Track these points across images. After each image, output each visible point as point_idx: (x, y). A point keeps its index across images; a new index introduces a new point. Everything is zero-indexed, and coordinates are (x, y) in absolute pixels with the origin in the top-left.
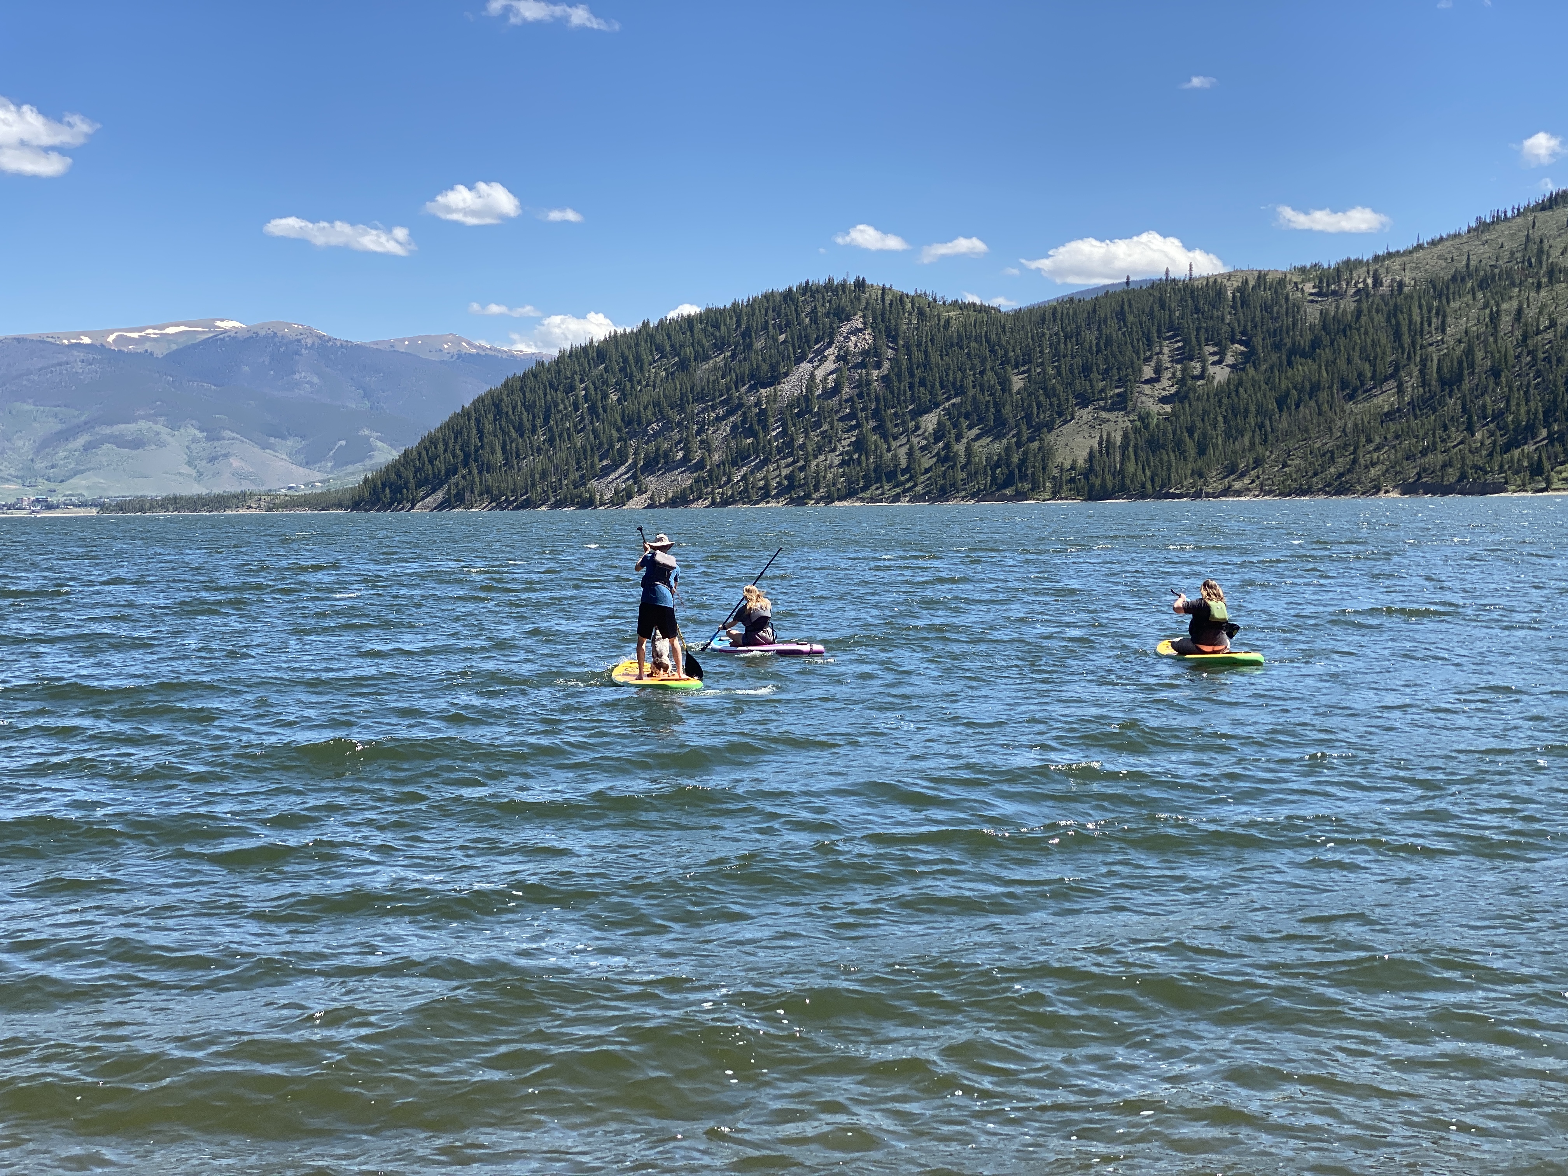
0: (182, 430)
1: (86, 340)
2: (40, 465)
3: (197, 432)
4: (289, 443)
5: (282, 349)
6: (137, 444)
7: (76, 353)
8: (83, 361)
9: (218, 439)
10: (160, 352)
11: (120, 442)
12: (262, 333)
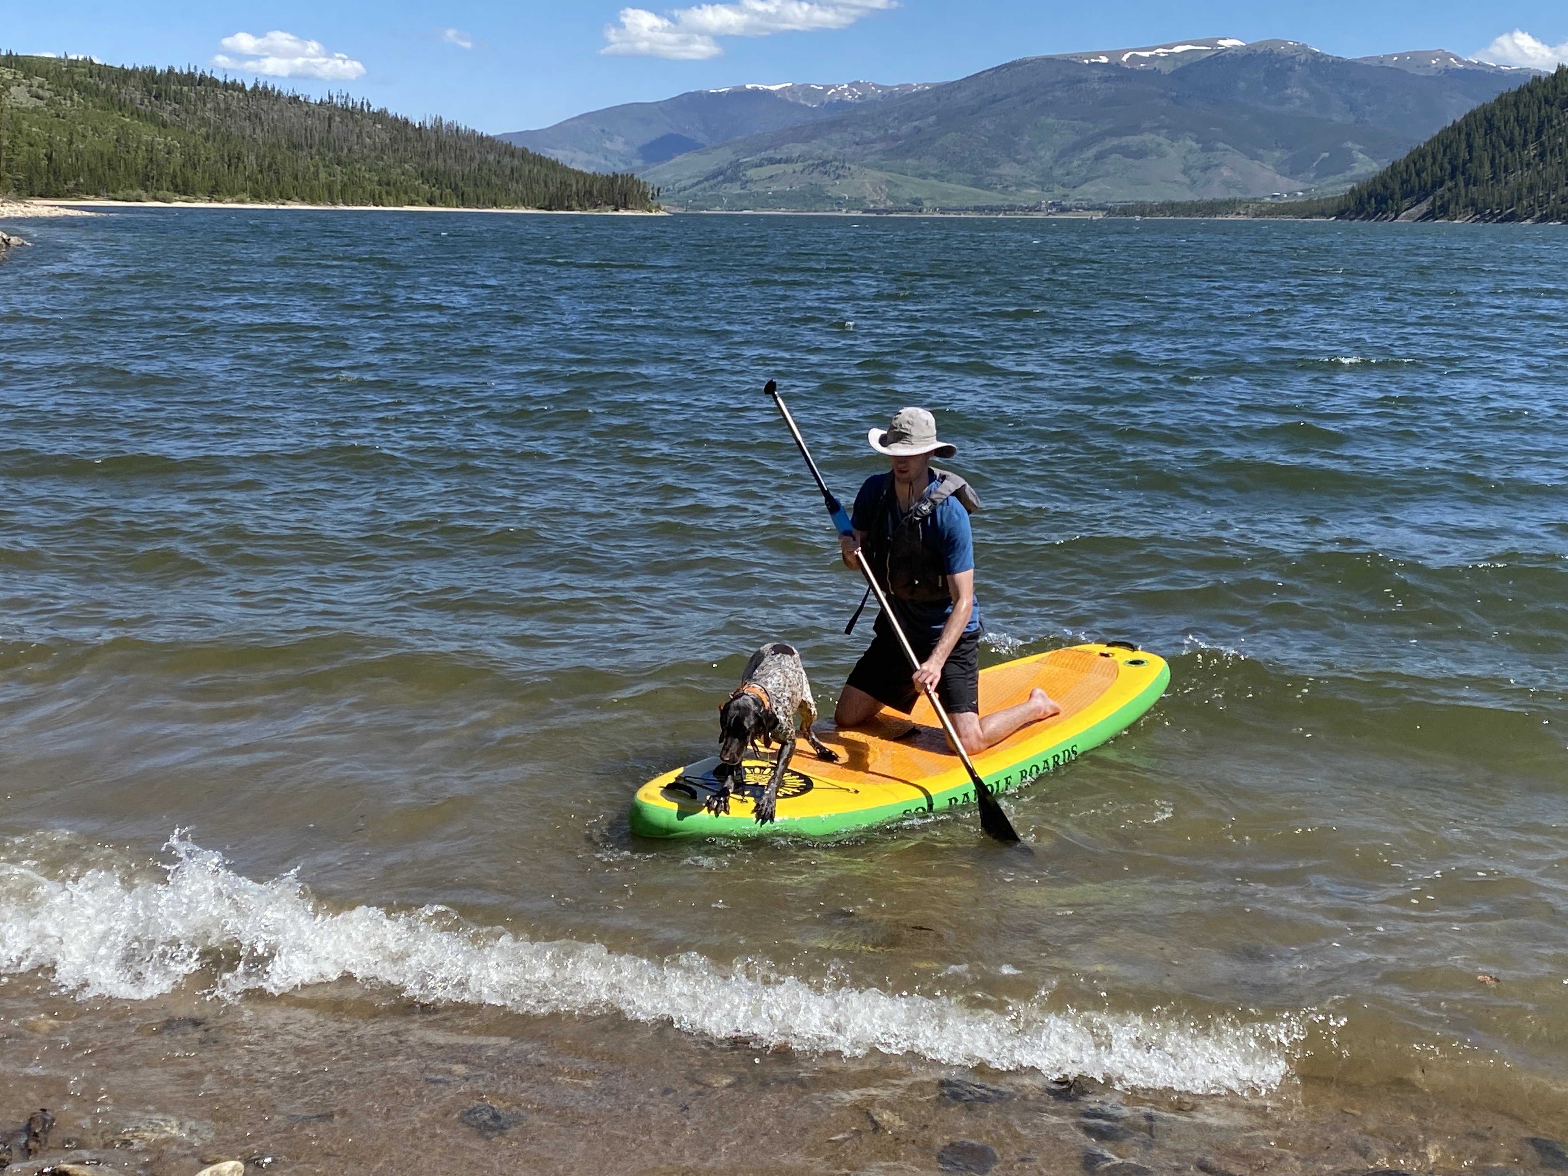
0: (1181, 142)
1: (1104, 60)
2: (1058, 172)
3: (1194, 144)
4: (1277, 154)
5: (1277, 66)
6: (1141, 153)
7: (1094, 71)
8: (1100, 78)
9: (1212, 150)
10: (1167, 69)
11: (1126, 152)
12: (1260, 51)
